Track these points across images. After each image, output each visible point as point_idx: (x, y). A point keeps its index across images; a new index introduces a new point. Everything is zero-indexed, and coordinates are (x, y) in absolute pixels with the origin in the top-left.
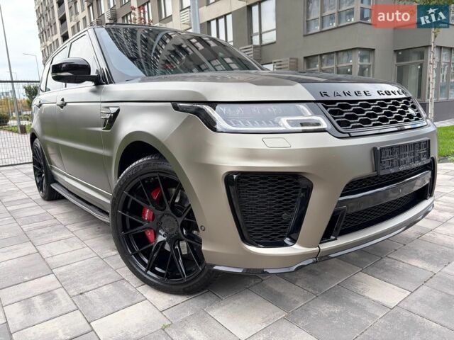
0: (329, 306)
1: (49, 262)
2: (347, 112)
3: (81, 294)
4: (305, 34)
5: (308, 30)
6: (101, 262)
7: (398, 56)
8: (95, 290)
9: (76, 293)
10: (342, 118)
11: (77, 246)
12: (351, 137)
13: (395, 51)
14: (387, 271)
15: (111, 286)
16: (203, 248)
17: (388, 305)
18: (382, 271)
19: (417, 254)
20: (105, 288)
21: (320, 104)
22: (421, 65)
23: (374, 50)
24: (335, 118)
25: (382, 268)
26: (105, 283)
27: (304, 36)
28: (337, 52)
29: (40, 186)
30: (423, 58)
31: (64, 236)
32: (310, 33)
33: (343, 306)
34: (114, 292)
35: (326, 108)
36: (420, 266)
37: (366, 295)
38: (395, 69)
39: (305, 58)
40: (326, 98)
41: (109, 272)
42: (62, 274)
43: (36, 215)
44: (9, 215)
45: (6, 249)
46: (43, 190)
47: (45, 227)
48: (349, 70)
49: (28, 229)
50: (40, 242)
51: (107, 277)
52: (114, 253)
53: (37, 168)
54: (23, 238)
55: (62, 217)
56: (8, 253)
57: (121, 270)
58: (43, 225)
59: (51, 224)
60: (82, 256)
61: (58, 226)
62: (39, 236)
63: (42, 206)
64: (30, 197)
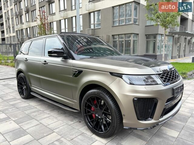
1: (49, 127)
2: (164, 77)
3: (72, 140)
4: (113, 26)
5: (113, 25)
6: (70, 126)
7: (147, 37)
8: (76, 138)
9: (70, 140)
11: (55, 120)
12: (167, 85)
13: (146, 35)
14: (170, 125)
15: (80, 136)
17: (175, 137)
18: (168, 125)
19: (176, 119)
21: (158, 75)
22: (155, 41)
23: (138, 34)
24: (162, 80)
25: (168, 124)
26: (78, 135)
27: (112, 27)
28: (125, 34)
30: (156, 38)
31: (46, 116)
32: (114, 26)
33: (162, 138)
34: (84, 138)
36: (179, 123)
37: (167, 134)
38: (146, 42)
39: (112, 35)
42: (58, 132)
43: (26, 106)
44: (13, 107)
45: (26, 123)
46: (24, 95)
47: (34, 112)
48: (129, 41)
49: (28, 113)
50: (38, 119)
51: (77, 132)
52: (73, 122)
53: (20, 85)
54: (29, 117)
55: (39, 107)
56: (28, 124)
57: (80, 129)
58: (33, 111)
59: (36, 111)
60: (61, 124)
61: (40, 111)
62: (36, 116)
63: (25, 102)
64: (15, 97)
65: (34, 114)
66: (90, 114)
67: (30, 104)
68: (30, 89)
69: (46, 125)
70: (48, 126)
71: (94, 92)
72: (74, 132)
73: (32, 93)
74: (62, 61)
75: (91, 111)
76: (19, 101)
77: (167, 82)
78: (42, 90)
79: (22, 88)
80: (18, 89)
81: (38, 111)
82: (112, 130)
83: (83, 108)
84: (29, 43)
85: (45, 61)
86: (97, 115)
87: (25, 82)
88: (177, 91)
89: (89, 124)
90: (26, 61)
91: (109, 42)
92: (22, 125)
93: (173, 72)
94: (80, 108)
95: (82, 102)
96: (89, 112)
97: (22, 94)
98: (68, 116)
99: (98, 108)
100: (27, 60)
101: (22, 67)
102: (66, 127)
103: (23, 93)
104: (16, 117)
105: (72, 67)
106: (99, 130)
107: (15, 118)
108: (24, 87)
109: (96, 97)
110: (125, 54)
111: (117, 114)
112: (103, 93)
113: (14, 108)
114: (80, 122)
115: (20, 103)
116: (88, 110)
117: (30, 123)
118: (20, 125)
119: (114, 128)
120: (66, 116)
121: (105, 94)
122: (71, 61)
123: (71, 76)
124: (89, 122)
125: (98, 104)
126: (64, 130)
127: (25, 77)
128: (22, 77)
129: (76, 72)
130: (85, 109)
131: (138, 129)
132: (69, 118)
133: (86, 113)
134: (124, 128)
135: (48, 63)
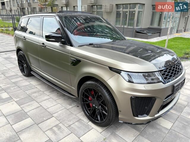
0: (151, 129)
1: (49, 111)
2: (166, 73)
3: (69, 126)
6: (68, 111)
7: (153, 7)
8: (73, 124)
9: (67, 126)
10: (165, 76)
11: (55, 103)
12: (167, 83)
13: (152, 5)
15: (78, 122)
16: (119, 116)
17: (168, 128)
20: (76, 123)
21: (159, 72)
22: (162, 12)
23: (144, 4)
24: (163, 77)
26: (75, 121)
28: (130, 4)
29: (22, 70)
31: (46, 98)
33: (155, 129)
34: (81, 125)
35: (161, 73)
36: (174, 113)
37: (161, 125)
40: (161, 69)
41: (74, 116)
42: (57, 117)
43: (27, 85)
44: (15, 85)
45: (27, 104)
46: (24, 73)
47: (35, 92)
48: (134, 12)
49: (29, 93)
50: (39, 100)
51: (74, 118)
52: (71, 107)
53: (21, 63)
54: (30, 98)
55: (39, 87)
56: (29, 106)
57: (78, 115)
58: (33, 91)
59: (37, 91)
60: (59, 108)
61: (41, 92)
62: (36, 97)
63: (26, 80)
64: (17, 74)
65: (35, 95)
66: (87, 103)
67: (31, 83)
68: (31, 68)
69: (46, 108)
70: (47, 110)
71: (92, 84)
72: (71, 118)
73: (32, 73)
74: (60, 45)
75: (89, 100)
76: (21, 79)
77: (168, 79)
78: (41, 71)
79: (22, 66)
80: (19, 66)
81: (38, 92)
82: (108, 122)
83: (81, 97)
84: (27, 19)
85: (43, 44)
86: (94, 105)
87: (25, 60)
88: (177, 88)
89: (86, 112)
90: (24, 39)
91: (112, 13)
92: (24, 107)
93: (177, 65)
94: (78, 95)
95: (80, 91)
96: (86, 101)
97: (23, 72)
98: (67, 99)
99: (95, 99)
100: (26, 39)
101: (21, 45)
102: (64, 112)
103: (24, 70)
104: (17, 97)
105: (70, 55)
106: (95, 118)
107: (16, 99)
108: (25, 65)
109: (94, 89)
110: (128, 26)
111: (114, 109)
112: (101, 87)
113: (16, 87)
114: (78, 106)
115: (21, 81)
116: (85, 100)
117: (31, 105)
118: (21, 106)
119: (110, 121)
120: (65, 99)
121: (102, 88)
122: (69, 48)
123: (70, 64)
124: (87, 111)
125: (96, 96)
126: (63, 115)
127: (24, 56)
128: (21, 55)
129: (74, 60)
130: (83, 99)
131: (133, 124)
132: (67, 101)
133: (83, 102)
134: (120, 121)
135: (46, 46)
